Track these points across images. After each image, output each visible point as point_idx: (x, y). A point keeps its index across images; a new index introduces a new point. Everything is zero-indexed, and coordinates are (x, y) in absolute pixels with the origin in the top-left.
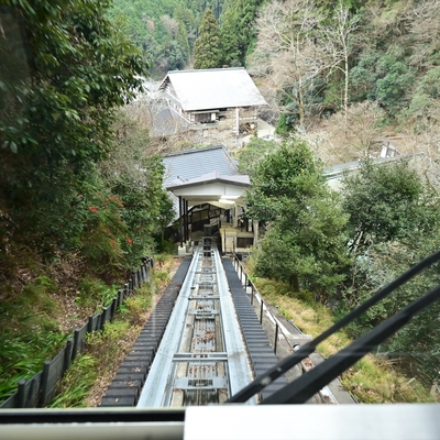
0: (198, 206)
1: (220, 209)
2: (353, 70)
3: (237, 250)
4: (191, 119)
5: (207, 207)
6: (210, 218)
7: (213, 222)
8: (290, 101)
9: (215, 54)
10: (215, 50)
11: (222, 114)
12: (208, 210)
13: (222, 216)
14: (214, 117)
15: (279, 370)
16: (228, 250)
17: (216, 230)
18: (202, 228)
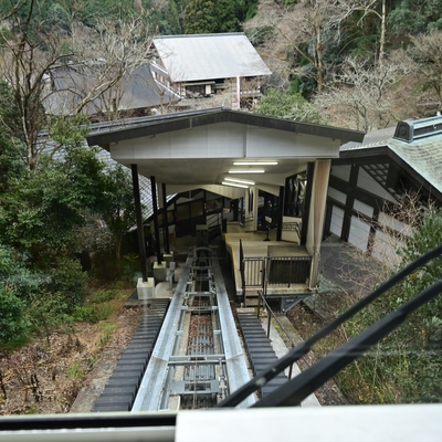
0: (185, 195)
1: (222, 199)
2: (392, 14)
3: (271, 289)
4: (181, 94)
5: (201, 195)
6: (206, 214)
7: (212, 220)
8: (306, 62)
9: (210, 22)
10: (209, 18)
11: (219, 86)
12: (203, 200)
13: (227, 210)
14: (208, 90)
15: (274, 370)
16: (251, 291)
17: (217, 234)
18: (192, 231)
